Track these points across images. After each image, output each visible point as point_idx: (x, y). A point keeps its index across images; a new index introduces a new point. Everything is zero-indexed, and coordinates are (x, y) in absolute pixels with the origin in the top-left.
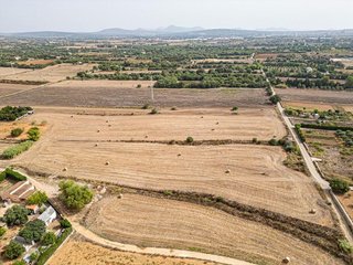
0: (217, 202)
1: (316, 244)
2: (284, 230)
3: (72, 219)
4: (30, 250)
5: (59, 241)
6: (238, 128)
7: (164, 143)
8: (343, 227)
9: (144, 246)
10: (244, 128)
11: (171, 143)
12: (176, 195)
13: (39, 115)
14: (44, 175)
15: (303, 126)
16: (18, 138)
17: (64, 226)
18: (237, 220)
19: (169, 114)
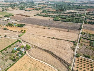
0: (52, 53)
1: (65, 65)
2: (61, 62)
3: (27, 51)
4: (20, 55)
5: (24, 55)
6: (66, 36)
7: (48, 37)
8: (72, 64)
9: (36, 59)
10: (68, 36)
11: (49, 38)
12: (45, 50)
13: (26, 26)
14: (24, 42)
15: (83, 38)
16: (22, 32)
17: (25, 52)
18: (54, 58)
19: (53, 29)
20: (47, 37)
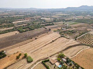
1: (82, 45)
11: (51, 43)
20: (50, 43)
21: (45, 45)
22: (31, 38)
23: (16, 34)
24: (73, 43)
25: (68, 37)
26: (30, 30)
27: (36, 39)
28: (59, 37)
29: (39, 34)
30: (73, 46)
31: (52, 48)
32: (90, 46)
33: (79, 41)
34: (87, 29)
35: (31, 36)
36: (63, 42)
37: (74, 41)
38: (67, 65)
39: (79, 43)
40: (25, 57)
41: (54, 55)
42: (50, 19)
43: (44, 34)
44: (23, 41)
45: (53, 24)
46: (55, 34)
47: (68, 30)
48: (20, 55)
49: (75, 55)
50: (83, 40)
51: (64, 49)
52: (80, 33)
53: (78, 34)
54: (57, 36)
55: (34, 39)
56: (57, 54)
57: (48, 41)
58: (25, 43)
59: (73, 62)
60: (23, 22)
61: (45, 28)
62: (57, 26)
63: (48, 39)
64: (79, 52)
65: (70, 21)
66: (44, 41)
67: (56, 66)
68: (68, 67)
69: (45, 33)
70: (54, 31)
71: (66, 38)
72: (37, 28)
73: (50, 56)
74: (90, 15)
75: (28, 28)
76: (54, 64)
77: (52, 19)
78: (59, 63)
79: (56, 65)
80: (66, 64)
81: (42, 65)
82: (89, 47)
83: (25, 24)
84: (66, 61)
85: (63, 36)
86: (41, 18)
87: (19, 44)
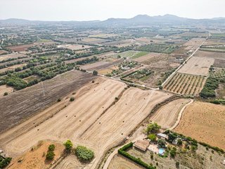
2: (173, 100)
18: (167, 105)
21: (104, 112)
22: (59, 101)
23: (6, 94)
24: (159, 97)
25: (144, 86)
26: (43, 80)
27: (72, 100)
28: (126, 89)
29: (73, 87)
30: (163, 103)
31: (123, 115)
32: (192, 98)
33: (169, 90)
34: (171, 65)
35: (54, 95)
36: (138, 97)
37: (160, 93)
38: (173, 146)
39: (170, 95)
40: (68, 150)
41: (134, 130)
42: (80, 47)
43: (86, 86)
44: (40, 111)
45: (96, 60)
46: (112, 82)
47: (134, 69)
48: (51, 149)
49: (177, 122)
50: (174, 88)
51: (149, 113)
52: (162, 75)
53: (158, 76)
54: (118, 86)
55: (65, 100)
56: (141, 128)
57: (106, 101)
58: (49, 115)
59: (181, 135)
60: (10, 60)
61: (82, 70)
62: (108, 63)
63: (103, 97)
64: (180, 114)
65: (128, 49)
66: (96, 103)
67: (152, 153)
68: (178, 148)
69: (87, 82)
70: (107, 76)
71: (140, 87)
72: (60, 73)
73: (129, 135)
74: (161, 35)
75: (34, 74)
76: (147, 149)
77: (86, 47)
78: (156, 146)
79: (152, 150)
80: (171, 143)
81: (121, 159)
82: (192, 100)
83: (19, 63)
84: (167, 138)
85: (132, 86)
86: (59, 47)
87: (31, 120)
